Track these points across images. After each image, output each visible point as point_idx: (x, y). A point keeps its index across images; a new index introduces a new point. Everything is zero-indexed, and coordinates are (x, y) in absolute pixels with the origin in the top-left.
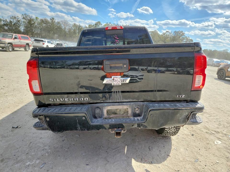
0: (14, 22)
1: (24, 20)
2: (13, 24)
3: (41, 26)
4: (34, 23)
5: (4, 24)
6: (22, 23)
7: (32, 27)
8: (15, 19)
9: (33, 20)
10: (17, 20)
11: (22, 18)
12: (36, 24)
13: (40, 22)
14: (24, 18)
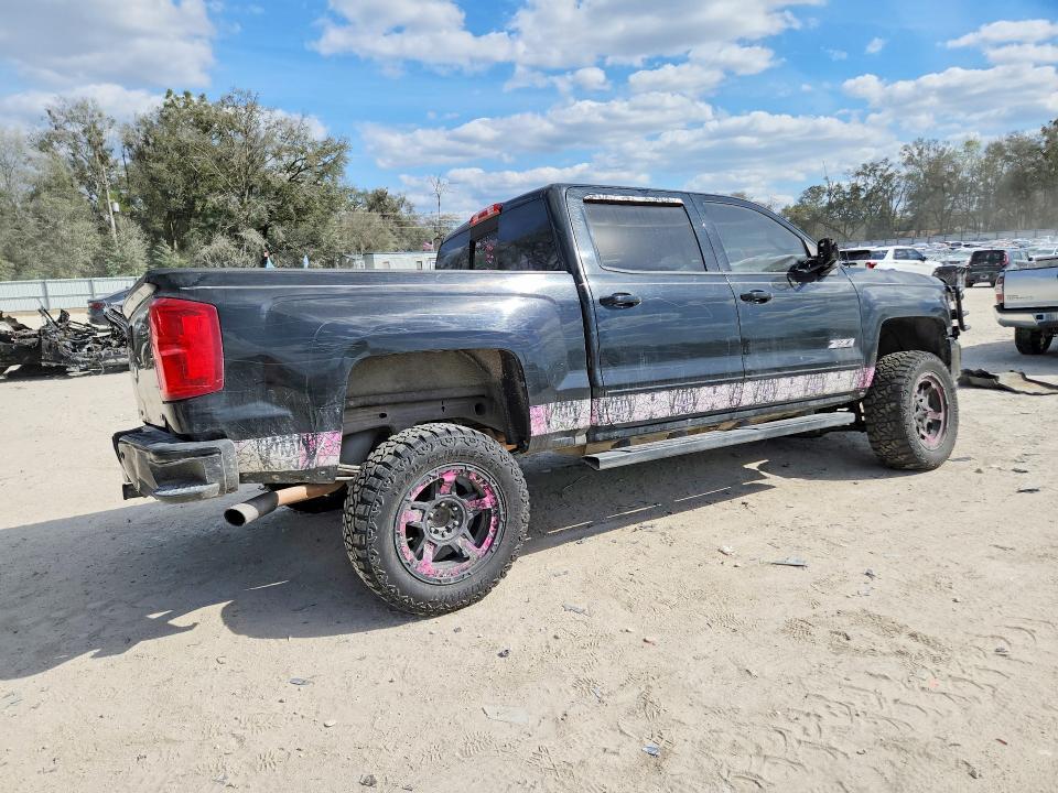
0: (870, 188)
1: (911, 169)
2: (863, 195)
3: (987, 177)
4: (958, 170)
5: (830, 204)
6: (903, 183)
7: (944, 190)
8: (875, 176)
9: (949, 159)
10: (881, 176)
11: (904, 161)
12: (965, 174)
13: (986, 160)
14: (910, 161)
